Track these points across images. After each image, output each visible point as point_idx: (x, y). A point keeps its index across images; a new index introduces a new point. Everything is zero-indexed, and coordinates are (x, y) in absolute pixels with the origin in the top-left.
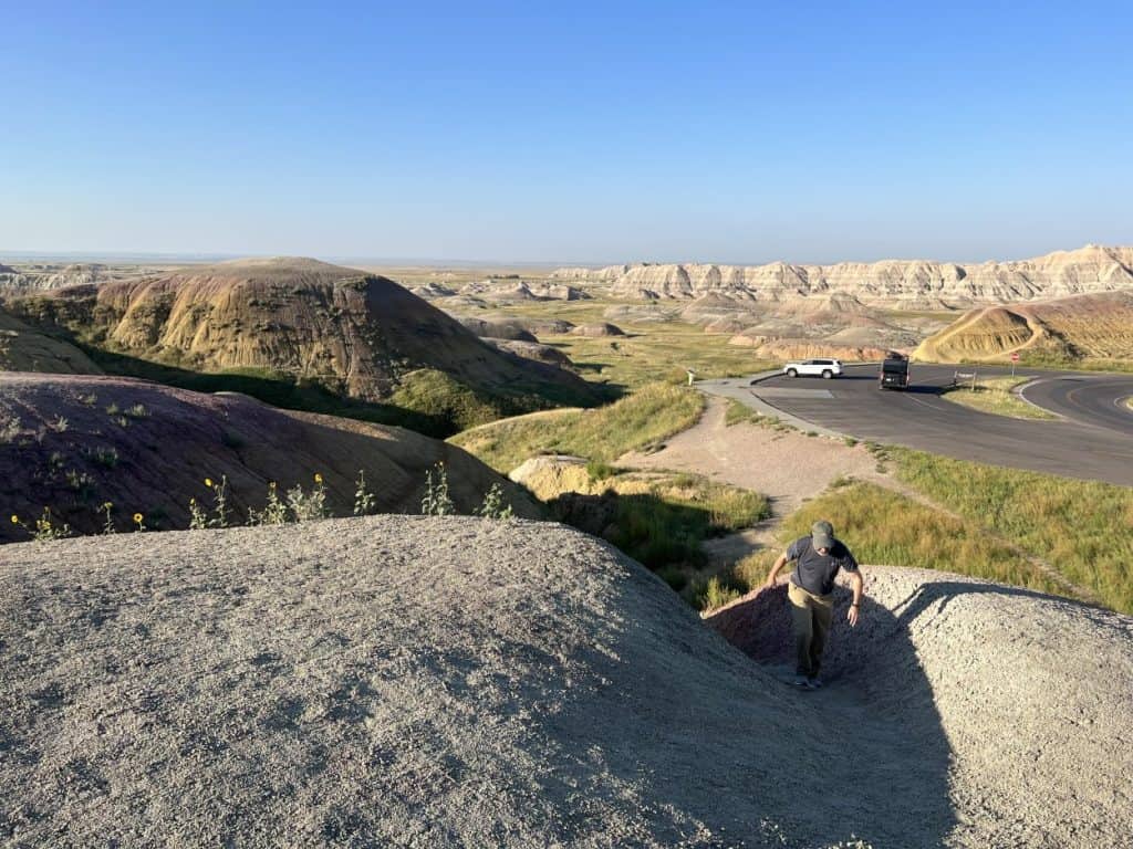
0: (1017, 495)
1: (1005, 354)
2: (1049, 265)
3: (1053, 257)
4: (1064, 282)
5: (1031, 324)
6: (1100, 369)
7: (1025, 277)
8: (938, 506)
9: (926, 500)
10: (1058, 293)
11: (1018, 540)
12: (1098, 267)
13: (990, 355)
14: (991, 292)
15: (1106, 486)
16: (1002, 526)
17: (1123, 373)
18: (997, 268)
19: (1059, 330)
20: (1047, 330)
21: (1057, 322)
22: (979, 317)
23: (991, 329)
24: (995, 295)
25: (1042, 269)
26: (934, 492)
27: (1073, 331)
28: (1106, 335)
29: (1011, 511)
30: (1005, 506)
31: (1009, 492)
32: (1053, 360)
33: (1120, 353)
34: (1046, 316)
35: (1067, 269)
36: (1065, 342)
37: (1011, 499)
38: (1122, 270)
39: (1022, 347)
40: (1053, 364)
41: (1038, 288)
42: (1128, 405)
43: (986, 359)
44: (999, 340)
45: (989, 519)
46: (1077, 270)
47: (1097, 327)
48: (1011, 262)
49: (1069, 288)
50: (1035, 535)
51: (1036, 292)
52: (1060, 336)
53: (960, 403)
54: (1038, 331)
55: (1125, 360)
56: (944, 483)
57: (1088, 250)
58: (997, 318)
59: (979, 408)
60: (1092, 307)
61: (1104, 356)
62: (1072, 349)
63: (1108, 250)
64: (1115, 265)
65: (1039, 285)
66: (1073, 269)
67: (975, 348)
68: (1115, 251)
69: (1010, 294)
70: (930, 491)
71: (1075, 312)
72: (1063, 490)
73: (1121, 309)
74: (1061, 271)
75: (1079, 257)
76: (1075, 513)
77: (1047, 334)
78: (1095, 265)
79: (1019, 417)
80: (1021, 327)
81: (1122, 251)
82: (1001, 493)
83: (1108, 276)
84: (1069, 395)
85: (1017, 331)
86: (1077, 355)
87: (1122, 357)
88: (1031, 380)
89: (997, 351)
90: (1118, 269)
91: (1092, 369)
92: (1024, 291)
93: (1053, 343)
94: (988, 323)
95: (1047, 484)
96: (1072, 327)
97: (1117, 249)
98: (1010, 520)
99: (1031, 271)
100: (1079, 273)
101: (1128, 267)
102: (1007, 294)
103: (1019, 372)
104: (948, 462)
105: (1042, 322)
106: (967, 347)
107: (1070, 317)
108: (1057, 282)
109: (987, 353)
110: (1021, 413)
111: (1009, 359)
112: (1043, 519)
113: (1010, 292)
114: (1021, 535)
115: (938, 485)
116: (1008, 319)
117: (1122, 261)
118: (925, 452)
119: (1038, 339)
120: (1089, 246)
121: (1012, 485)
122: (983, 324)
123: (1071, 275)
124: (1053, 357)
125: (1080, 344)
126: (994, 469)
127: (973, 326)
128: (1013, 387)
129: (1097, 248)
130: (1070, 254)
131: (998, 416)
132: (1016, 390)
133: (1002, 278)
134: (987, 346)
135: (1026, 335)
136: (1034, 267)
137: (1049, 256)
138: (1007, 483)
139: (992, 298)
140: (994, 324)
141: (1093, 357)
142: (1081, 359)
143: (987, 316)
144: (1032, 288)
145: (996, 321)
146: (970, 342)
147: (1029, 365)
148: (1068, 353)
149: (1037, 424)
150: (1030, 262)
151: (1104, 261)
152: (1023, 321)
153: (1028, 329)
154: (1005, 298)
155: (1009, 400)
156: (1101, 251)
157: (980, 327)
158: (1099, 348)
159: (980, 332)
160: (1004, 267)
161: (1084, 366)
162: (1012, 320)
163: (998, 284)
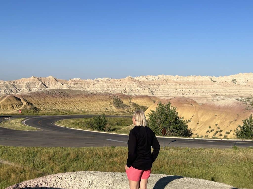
0: (38, 155)
1: (15, 111)
2: (21, 82)
3: (22, 80)
4: (26, 88)
5: (22, 101)
6: (44, 114)
7: (14, 86)
8: (12, 164)
9: (7, 162)
10: (25, 91)
11: (42, 170)
12: (36, 83)
13: (10, 112)
14: (3, 91)
15: (63, 148)
16: (36, 166)
17: (51, 115)
18: (5, 83)
19: (31, 102)
20: (27, 102)
21: (30, 100)
22: (5, 99)
23: (10, 103)
24: (5, 92)
25: (19, 83)
26: (10, 159)
27: (35, 103)
28: (44, 103)
29: (37, 161)
30: (35, 159)
31: (35, 154)
32: (30, 112)
33: (49, 109)
34: (26, 98)
35: (27, 84)
36: (33, 106)
37: (36, 157)
38: (43, 84)
39: (20, 108)
40: (31, 113)
41: (18, 90)
42: (56, 124)
43: (9, 113)
44: (13, 106)
45: (31, 164)
46: (30, 84)
47: (42, 101)
48: (9, 81)
49: (28, 90)
50: (47, 167)
51: (18, 91)
52: (31, 104)
53: (6, 128)
54: (25, 103)
55: (50, 111)
56: (13, 155)
57: (32, 78)
58: (11, 99)
59: (14, 129)
60: (39, 95)
61: (44, 110)
62: (35, 108)
63: (38, 78)
64: (41, 83)
65: (19, 89)
66: (29, 84)
67: (5, 109)
68: (40, 79)
69: (10, 92)
70: (8, 159)
71: (35, 96)
72: (51, 151)
73: (47, 96)
74: (25, 84)
75: (30, 80)
76: (56, 158)
77: (28, 104)
78: (35, 83)
79: (28, 131)
80: (19, 102)
81: (42, 79)
82: (32, 155)
83: (39, 86)
84: (39, 122)
85: (18, 103)
86: (37, 110)
87: (49, 110)
88: (26, 119)
89: (13, 110)
90: (41, 84)
91: (42, 114)
92: (14, 91)
93: (29, 107)
94: (8, 100)
95: (45, 150)
96: (35, 101)
97: (41, 78)
98: (38, 164)
99: (16, 84)
100: (30, 85)
101: (44, 84)
102: (9, 92)
103: (22, 117)
104: (12, 148)
105: (25, 100)
106: (2, 109)
107: (33, 98)
108: (24, 88)
109: (9, 111)
110: (28, 129)
111: (17, 113)
112: (48, 161)
113: (10, 91)
114: (43, 168)
115: (10, 157)
116: (15, 99)
117: (42, 82)
118: (2, 146)
119: (25, 105)
120: (32, 77)
121: (36, 152)
122: (7, 101)
123: (28, 86)
124: (30, 111)
125: (37, 107)
126: (28, 148)
127: (4, 102)
128: (21, 121)
129: (35, 77)
130: (27, 79)
131: (21, 131)
132: (23, 122)
133: (7, 86)
134: (9, 109)
135: (21, 104)
136: (16, 83)
137: (21, 79)
138: (34, 152)
139: (4, 93)
140: (11, 101)
141: (41, 111)
142: (38, 111)
143: (8, 98)
144: (17, 90)
145: (11, 100)
146: (3, 108)
147: (23, 114)
148: (34, 110)
149: (34, 132)
150: (15, 81)
151: (37, 81)
152: (20, 100)
153: (22, 102)
154: (8, 93)
155: (22, 126)
156: (36, 78)
157: (6, 102)
158: (43, 108)
159: (6, 104)
160: (7, 83)
161: (40, 114)
162: (16, 100)
163: (5, 88)
